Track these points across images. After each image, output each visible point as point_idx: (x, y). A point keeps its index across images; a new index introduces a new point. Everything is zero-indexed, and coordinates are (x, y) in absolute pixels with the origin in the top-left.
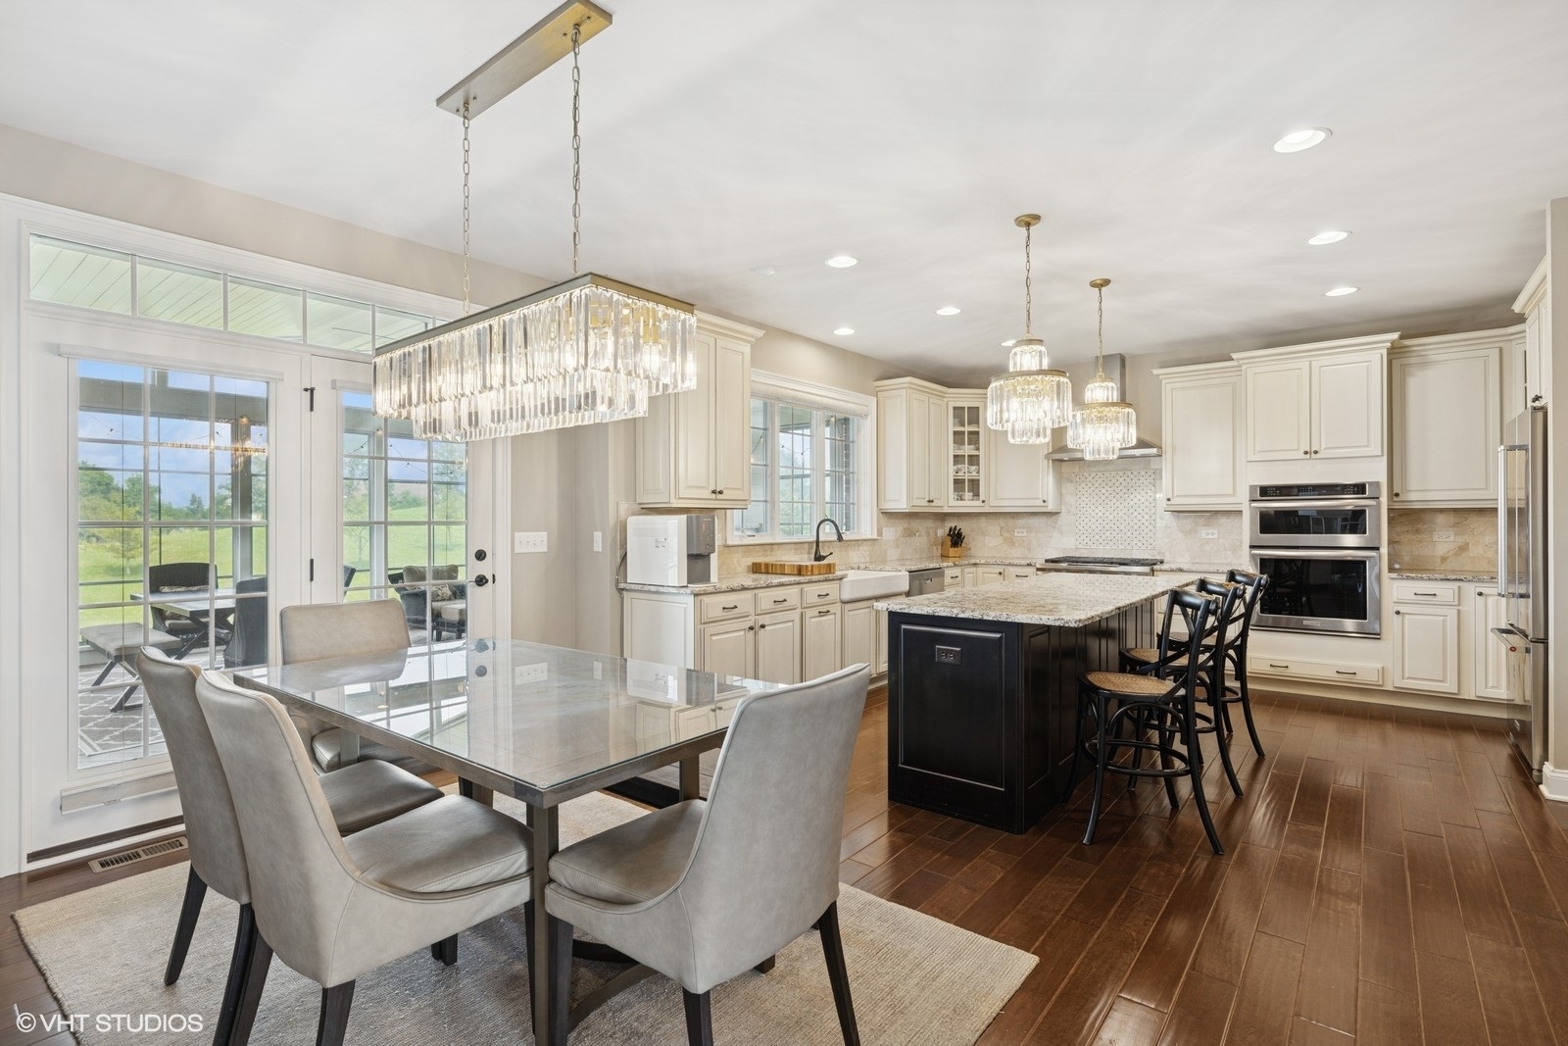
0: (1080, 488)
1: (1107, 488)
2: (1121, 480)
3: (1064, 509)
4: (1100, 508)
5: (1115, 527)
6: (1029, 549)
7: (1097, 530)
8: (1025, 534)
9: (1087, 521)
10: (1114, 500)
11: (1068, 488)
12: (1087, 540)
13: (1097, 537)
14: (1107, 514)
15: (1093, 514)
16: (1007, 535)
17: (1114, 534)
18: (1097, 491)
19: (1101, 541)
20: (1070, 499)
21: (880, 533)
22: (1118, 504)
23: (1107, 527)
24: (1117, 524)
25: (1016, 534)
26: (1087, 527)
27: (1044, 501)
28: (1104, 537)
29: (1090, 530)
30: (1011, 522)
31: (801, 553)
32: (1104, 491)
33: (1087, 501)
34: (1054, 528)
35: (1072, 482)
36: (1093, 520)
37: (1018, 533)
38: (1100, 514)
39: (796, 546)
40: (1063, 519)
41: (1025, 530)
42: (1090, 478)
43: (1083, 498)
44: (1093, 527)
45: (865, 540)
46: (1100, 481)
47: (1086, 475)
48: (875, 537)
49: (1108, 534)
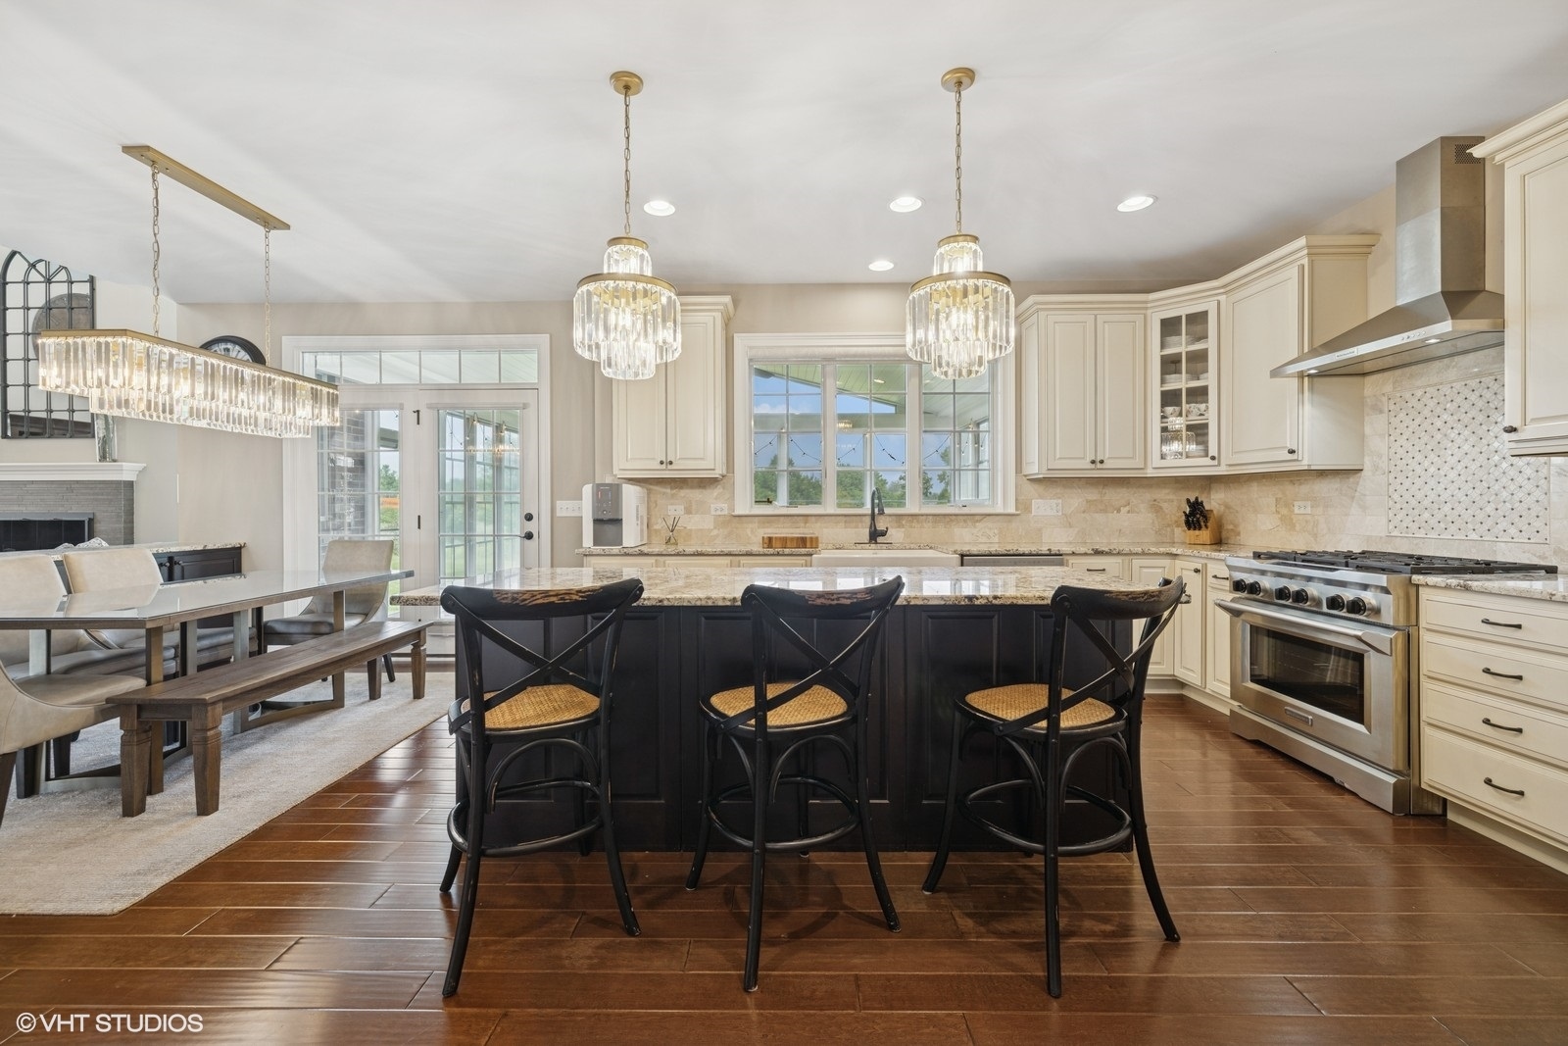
0: (1395, 421)
1: (1445, 417)
2: (1473, 397)
3: (1367, 466)
4: (1432, 456)
5: (1460, 495)
6: (1315, 536)
7: (1426, 502)
8: (1309, 510)
9: (1407, 483)
10: (1459, 441)
11: (1374, 425)
12: (1407, 522)
13: (1426, 515)
14: (1446, 468)
15: (1419, 470)
16: (1284, 511)
17: (1459, 509)
18: (1426, 425)
19: (1433, 522)
20: (1377, 444)
21: (1023, 506)
22: (1466, 447)
23: (1445, 496)
24: (1467, 488)
25: (1296, 511)
26: (1407, 496)
27: (1292, 452)
28: (1439, 516)
29: (1413, 502)
30: (1290, 489)
31: (857, 527)
32: (1439, 423)
33: (1408, 446)
34: (1353, 498)
35: (1381, 412)
36: (1419, 483)
37: (1300, 507)
38: (1432, 470)
39: (847, 518)
40: (1368, 481)
41: (1309, 503)
42: (1413, 402)
43: (1402, 441)
44: (1419, 495)
45: (989, 515)
46: (1432, 404)
47: (1407, 395)
48: (1012, 510)
49: (1446, 509)
